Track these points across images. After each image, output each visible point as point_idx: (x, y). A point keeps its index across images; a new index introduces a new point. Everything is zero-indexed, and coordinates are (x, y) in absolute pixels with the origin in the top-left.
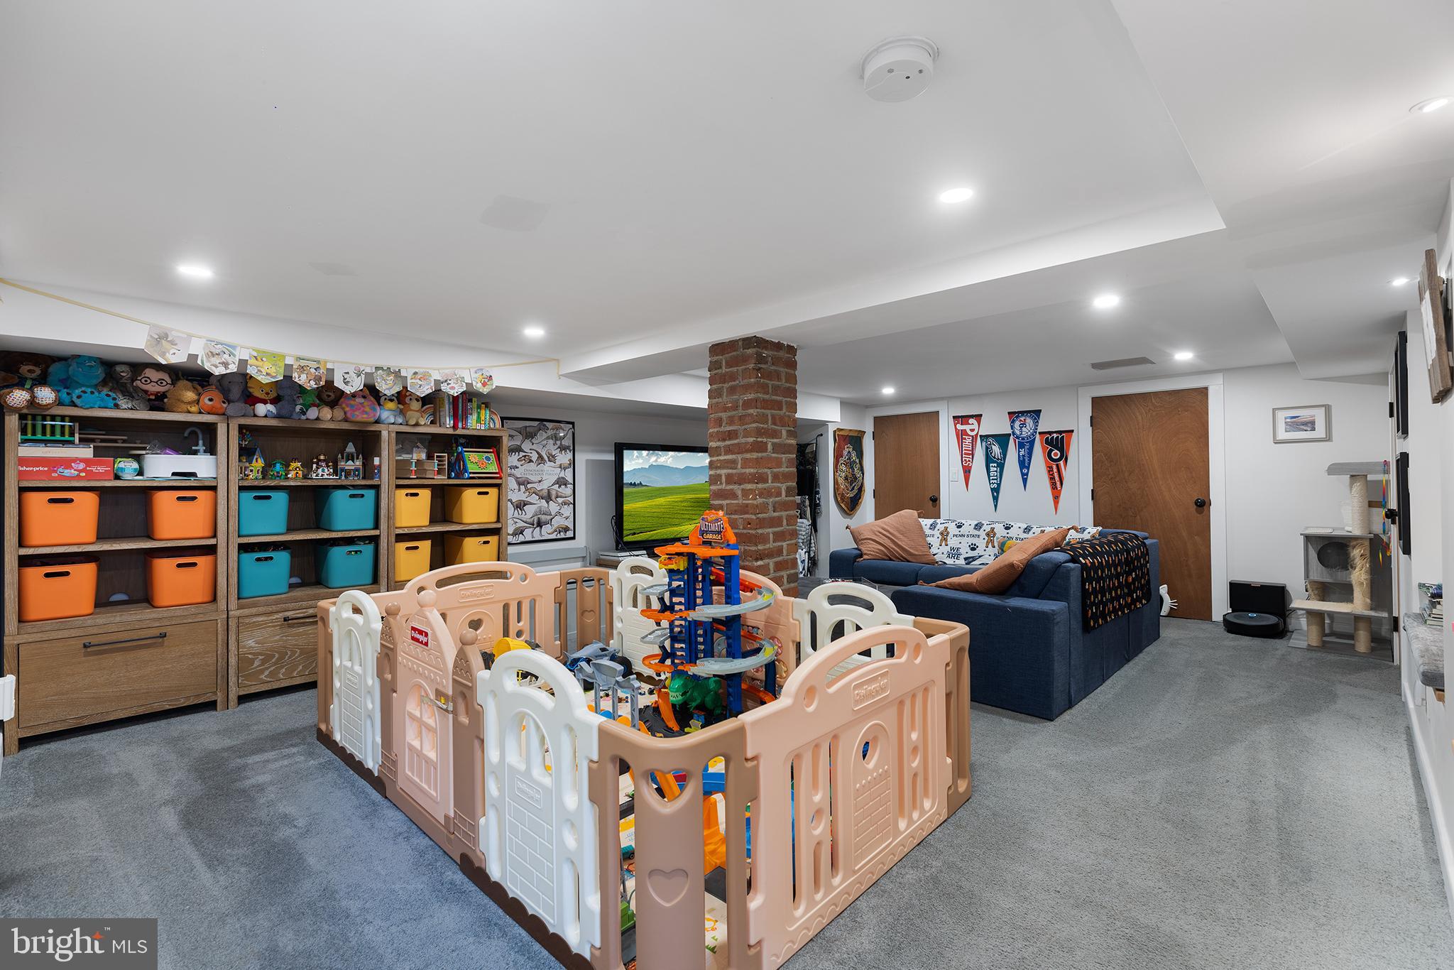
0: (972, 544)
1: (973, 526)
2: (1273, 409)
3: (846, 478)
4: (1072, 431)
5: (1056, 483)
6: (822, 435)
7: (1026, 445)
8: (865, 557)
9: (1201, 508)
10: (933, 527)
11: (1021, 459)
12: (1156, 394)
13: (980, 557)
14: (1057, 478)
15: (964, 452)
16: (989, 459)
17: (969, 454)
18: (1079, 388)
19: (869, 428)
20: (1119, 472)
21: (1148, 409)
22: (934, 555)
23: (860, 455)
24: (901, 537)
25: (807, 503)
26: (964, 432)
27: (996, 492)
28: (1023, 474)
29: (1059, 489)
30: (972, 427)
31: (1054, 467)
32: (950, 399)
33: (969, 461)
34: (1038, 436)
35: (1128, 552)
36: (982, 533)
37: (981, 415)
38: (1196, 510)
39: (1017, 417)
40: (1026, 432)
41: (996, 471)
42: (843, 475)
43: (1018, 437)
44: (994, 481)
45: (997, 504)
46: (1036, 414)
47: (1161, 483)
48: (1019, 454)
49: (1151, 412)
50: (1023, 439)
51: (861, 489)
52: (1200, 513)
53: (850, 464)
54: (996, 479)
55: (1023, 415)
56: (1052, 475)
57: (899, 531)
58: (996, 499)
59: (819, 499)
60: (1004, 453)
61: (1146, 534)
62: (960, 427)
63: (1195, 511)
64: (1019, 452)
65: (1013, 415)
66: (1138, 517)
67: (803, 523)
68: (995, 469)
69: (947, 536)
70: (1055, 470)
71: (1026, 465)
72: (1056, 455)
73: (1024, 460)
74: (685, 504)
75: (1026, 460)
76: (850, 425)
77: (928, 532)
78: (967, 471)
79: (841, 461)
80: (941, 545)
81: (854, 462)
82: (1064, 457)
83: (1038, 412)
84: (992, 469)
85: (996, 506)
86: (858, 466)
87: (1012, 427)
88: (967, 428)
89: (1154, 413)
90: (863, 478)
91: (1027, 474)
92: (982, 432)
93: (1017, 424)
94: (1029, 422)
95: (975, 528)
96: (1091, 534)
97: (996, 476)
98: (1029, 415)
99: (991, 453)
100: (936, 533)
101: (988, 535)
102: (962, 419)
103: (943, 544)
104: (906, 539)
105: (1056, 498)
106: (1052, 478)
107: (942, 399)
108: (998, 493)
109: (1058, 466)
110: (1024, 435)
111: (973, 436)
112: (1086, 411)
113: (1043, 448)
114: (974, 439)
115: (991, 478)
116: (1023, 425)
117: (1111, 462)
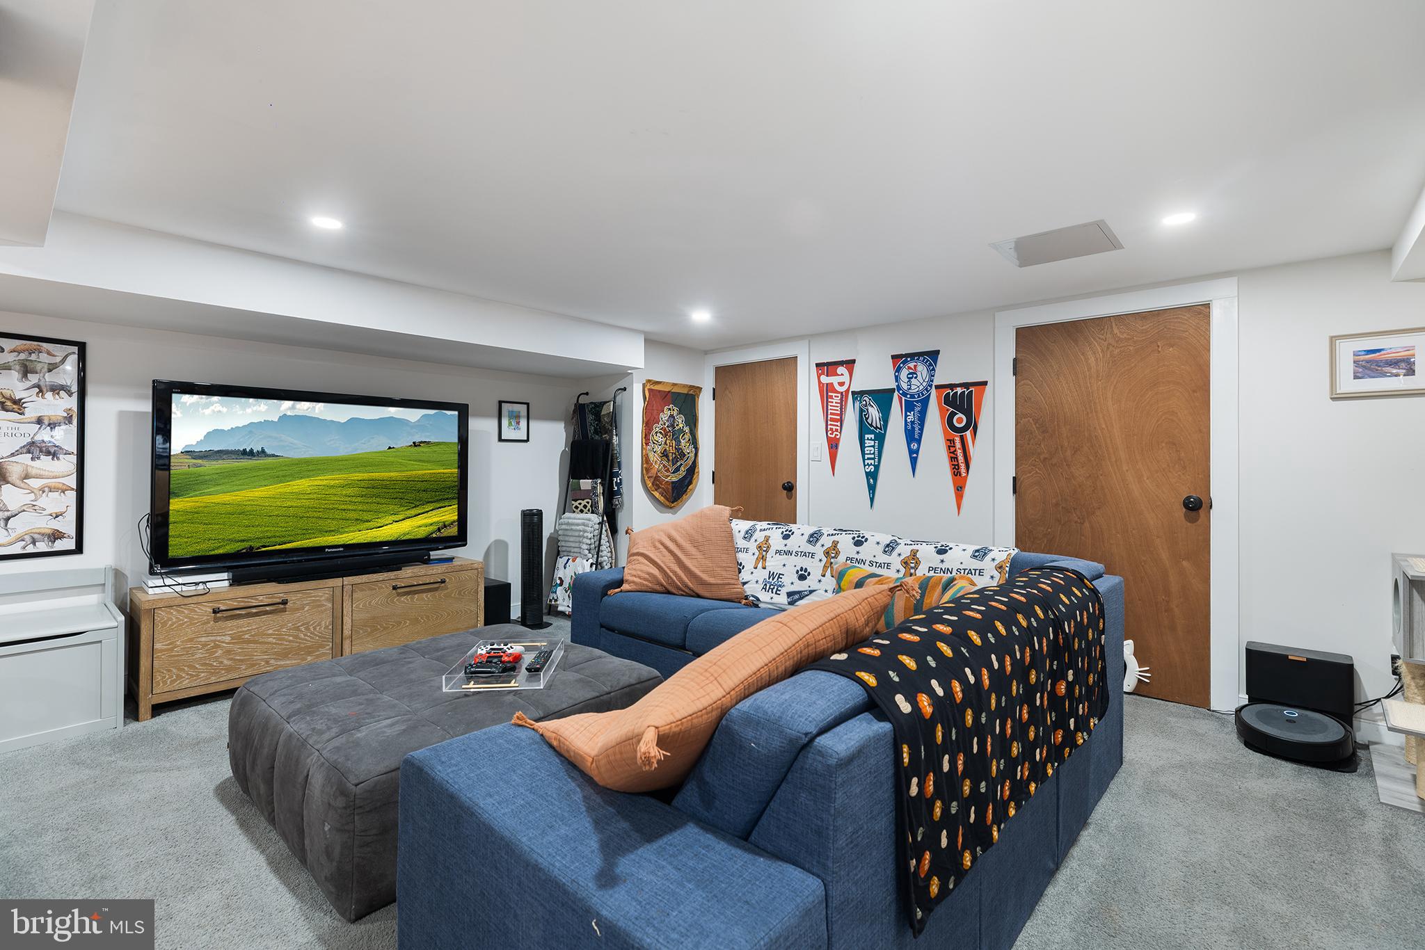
0: (802, 569)
1: (806, 537)
2: (1332, 338)
3: (665, 454)
4: (985, 383)
5: (959, 465)
6: (625, 389)
7: (916, 405)
8: (625, 587)
9: (1194, 513)
10: (748, 535)
11: (909, 427)
12: (1120, 318)
13: (811, 592)
14: (961, 458)
15: (829, 416)
16: (864, 428)
17: (836, 420)
18: (996, 314)
19: (707, 383)
20: (1057, 449)
21: (1106, 343)
22: (744, 584)
23: (692, 421)
24: (693, 551)
25: (600, 489)
26: (830, 387)
27: (872, 476)
28: (911, 452)
29: (964, 475)
30: (841, 379)
31: (957, 440)
32: (811, 337)
33: (837, 430)
34: (933, 391)
35: (1057, 625)
36: (818, 550)
37: (853, 361)
38: (1186, 516)
39: (904, 363)
40: (917, 385)
41: (873, 446)
42: (659, 449)
43: (905, 394)
44: (870, 462)
45: (873, 496)
46: (932, 356)
47: (1125, 468)
48: (906, 421)
49: (1111, 348)
50: (912, 396)
51: (692, 470)
52: (1193, 520)
53: (674, 434)
54: (874, 459)
55: (912, 359)
56: (953, 453)
57: (693, 542)
58: (872, 488)
59: (619, 484)
60: (885, 419)
61: (1100, 567)
62: (825, 379)
63: (1183, 518)
64: (906, 416)
65: (899, 360)
66: (1087, 524)
67: (589, 520)
68: (872, 443)
69: (767, 551)
70: (958, 445)
71: (916, 436)
72: (960, 420)
73: (913, 428)
74: (349, 491)
75: (917, 429)
76: (673, 375)
77: (741, 543)
78: (833, 445)
79: (657, 428)
80: (756, 568)
81: (681, 430)
82: (972, 425)
83: (934, 355)
84: (868, 443)
85: (872, 500)
86: (687, 436)
87: (897, 379)
88: (834, 380)
89: (1116, 351)
90: (696, 455)
91: (917, 452)
92: (856, 387)
93: (904, 374)
94: (922, 369)
95: (809, 542)
96: (996, 562)
97: (874, 453)
98: (921, 358)
99: (867, 419)
100: (752, 546)
101: (827, 553)
102: (827, 368)
103: (760, 565)
104: (699, 556)
105: (959, 489)
106: (953, 458)
107: (800, 337)
108: (875, 480)
109: (962, 439)
110: (914, 390)
111: (842, 393)
112: (1007, 350)
113: (941, 409)
114: (844, 396)
115: (866, 456)
116: (912, 375)
117: (1043, 432)
